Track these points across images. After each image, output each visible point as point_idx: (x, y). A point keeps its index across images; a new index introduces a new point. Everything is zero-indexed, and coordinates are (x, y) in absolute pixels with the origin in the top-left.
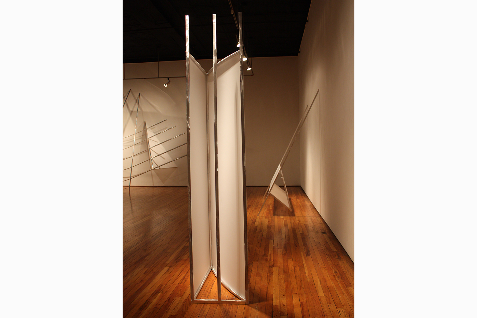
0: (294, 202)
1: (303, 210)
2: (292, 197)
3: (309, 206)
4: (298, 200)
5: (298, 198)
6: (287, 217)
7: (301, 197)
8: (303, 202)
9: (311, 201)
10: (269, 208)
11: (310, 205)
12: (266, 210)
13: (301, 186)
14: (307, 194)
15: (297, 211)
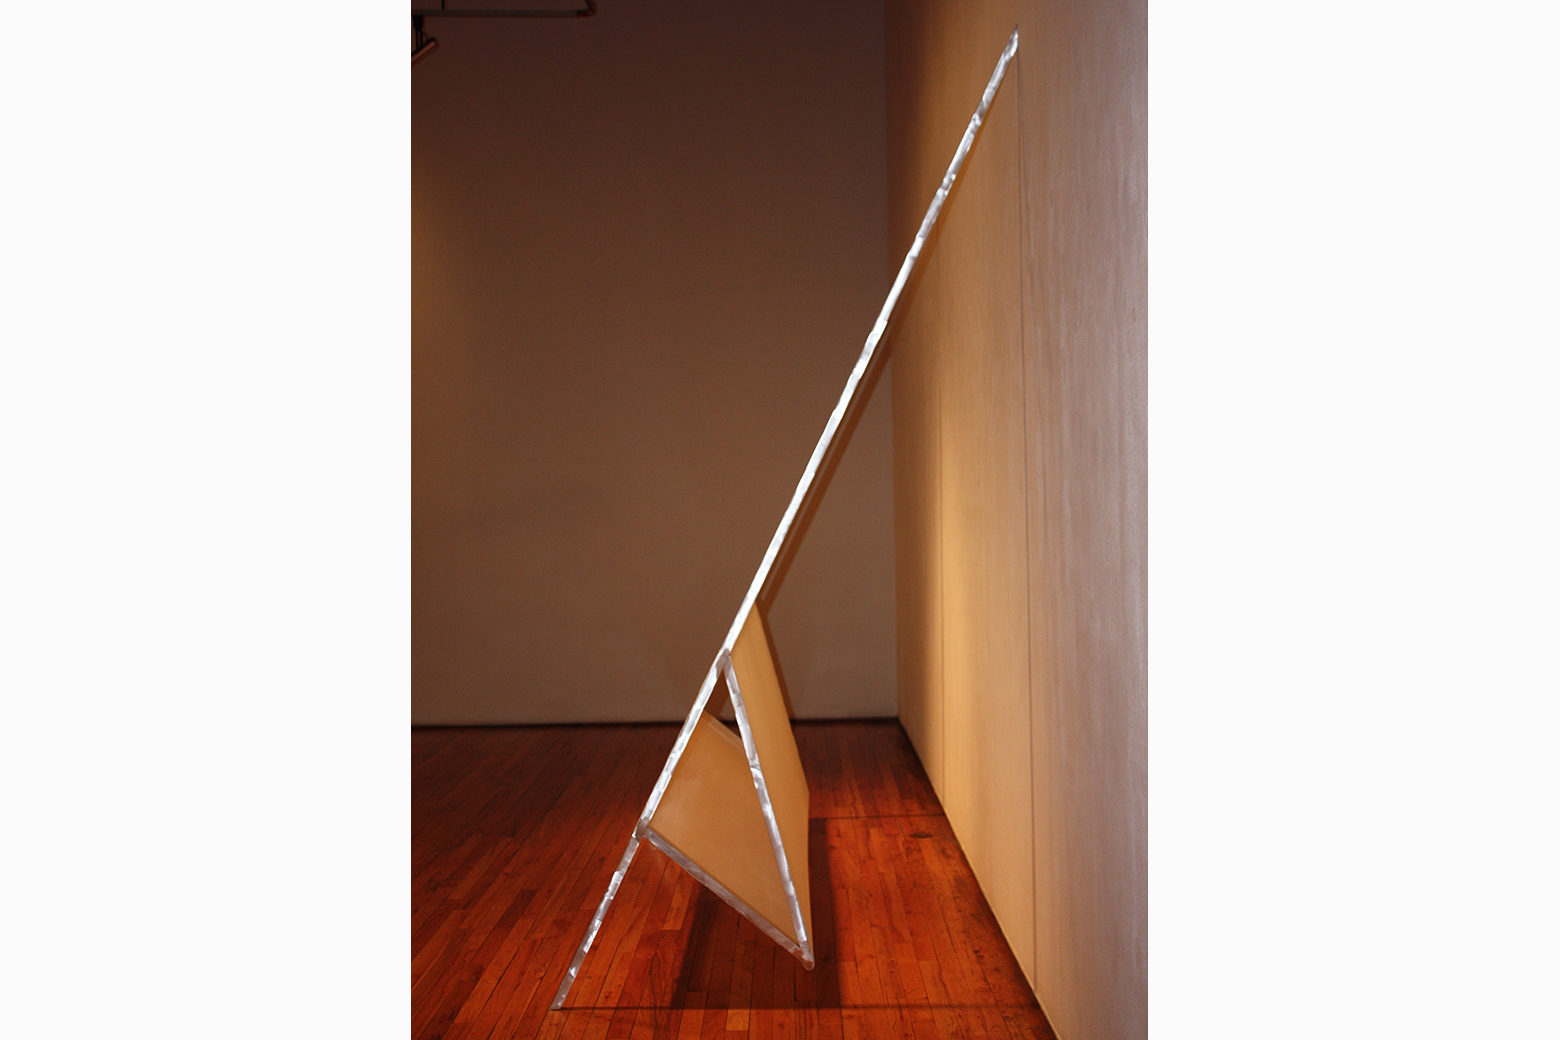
0: (845, 853)
1: (906, 934)
2: (840, 812)
3: (948, 892)
4: (876, 837)
5: (875, 818)
6: (778, 1015)
7: (896, 810)
8: (909, 851)
9: (963, 847)
10: (664, 922)
11: (959, 881)
12: (631, 944)
13: (903, 721)
14: (934, 785)
15: (858, 950)
